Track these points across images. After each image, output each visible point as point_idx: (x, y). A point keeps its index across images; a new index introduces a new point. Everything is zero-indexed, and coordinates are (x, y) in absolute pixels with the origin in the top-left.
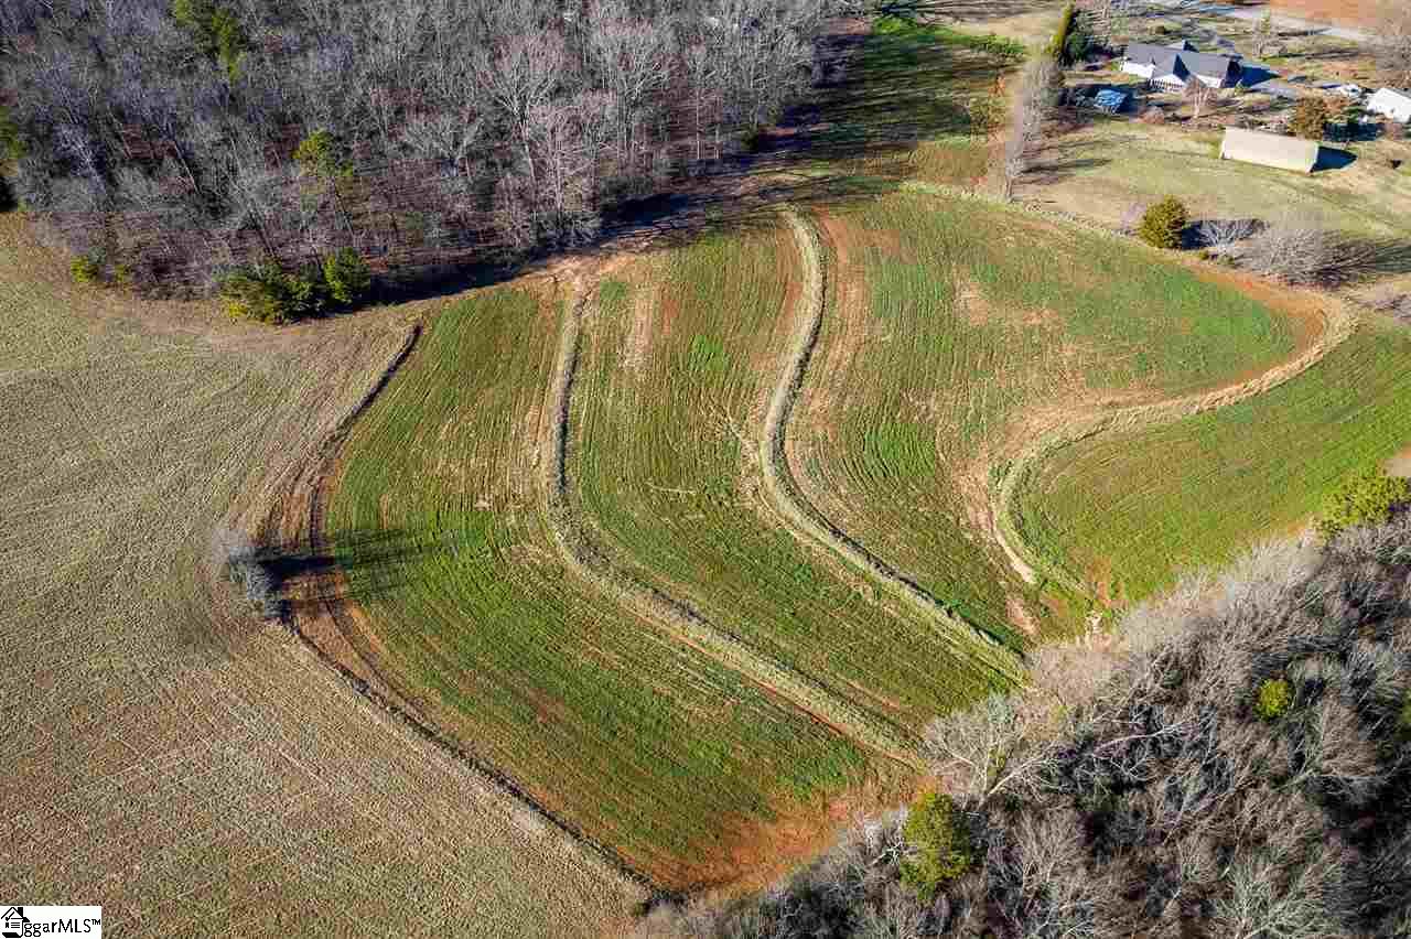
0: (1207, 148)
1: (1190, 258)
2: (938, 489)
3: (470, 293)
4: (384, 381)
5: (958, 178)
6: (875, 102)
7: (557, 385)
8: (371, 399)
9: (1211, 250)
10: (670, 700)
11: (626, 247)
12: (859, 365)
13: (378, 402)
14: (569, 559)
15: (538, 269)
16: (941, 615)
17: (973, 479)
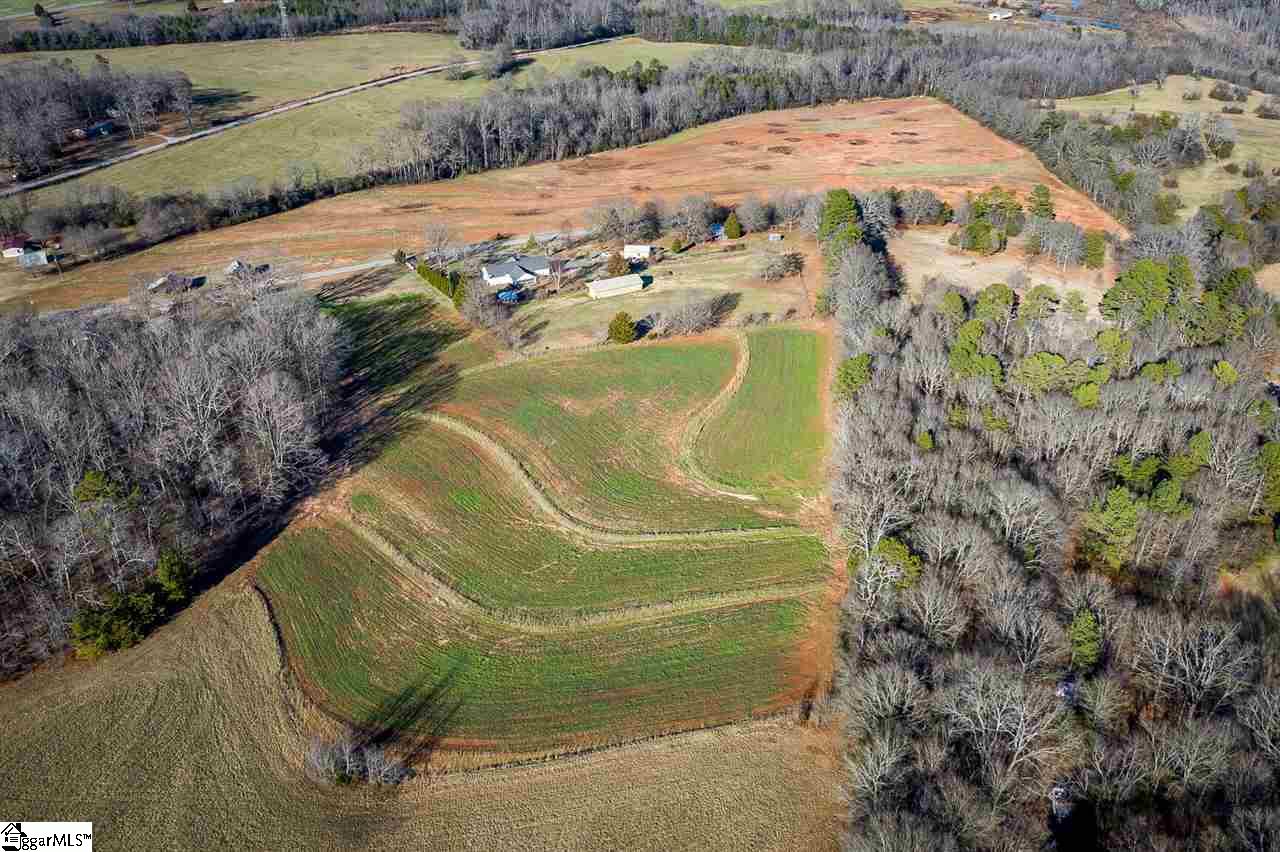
0: (584, 299)
1: (645, 341)
2: (669, 489)
3: (265, 551)
4: (276, 626)
5: (482, 360)
6: (377, 348)
7: (400, 561)
8: (281, 641)
9: (651, 332)
10: (683, 644)
11: (339, 477)
12: (558, 461)
13: (288, 639)
14: (536, 629)
15: (294, 515)
16: (740, 533)
17: (676, 476)
